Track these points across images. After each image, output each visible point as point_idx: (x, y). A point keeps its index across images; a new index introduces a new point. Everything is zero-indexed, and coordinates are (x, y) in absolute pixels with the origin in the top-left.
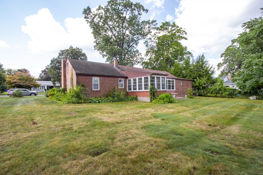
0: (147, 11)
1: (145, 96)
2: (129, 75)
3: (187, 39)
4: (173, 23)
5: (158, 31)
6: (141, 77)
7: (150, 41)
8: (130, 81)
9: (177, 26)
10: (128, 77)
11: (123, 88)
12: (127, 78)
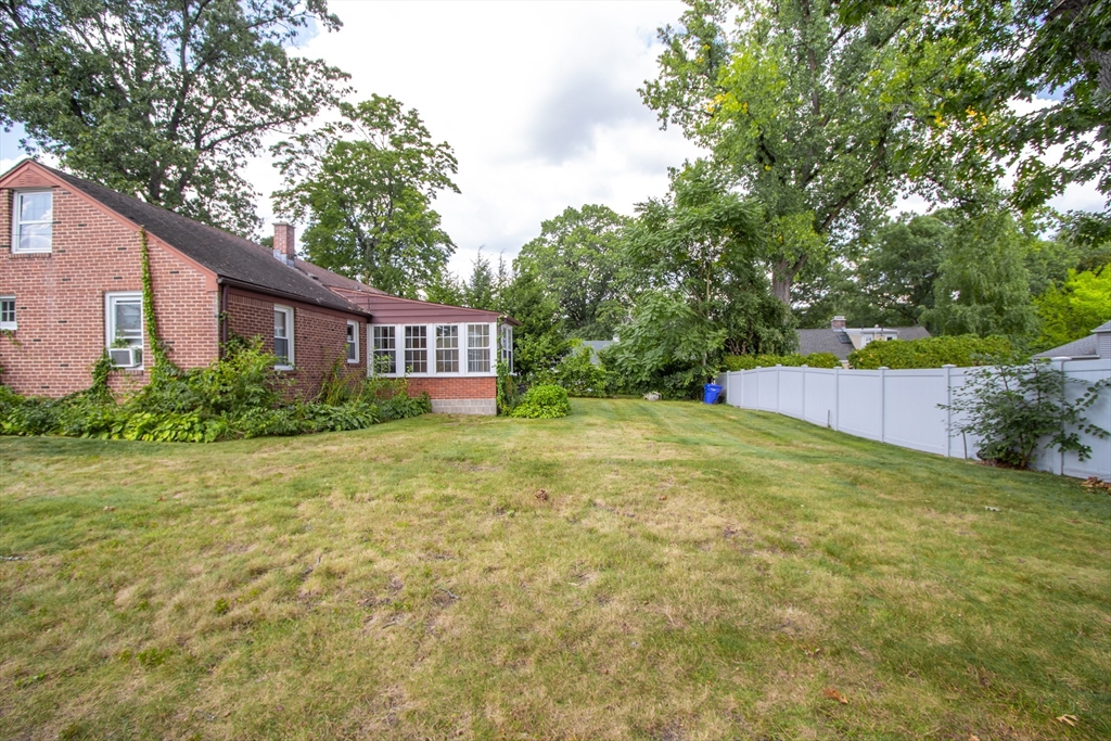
0: (336, 22)
1: (470, 396)
2: (378, 307)
3: (459, 192)
4: (410, 113)
5: (346, 120)
6: (452, 325)
7: (302, 148)
8: (388, 333)
9: (423, 129)
10: (376, 314)
11: (356, 361)
12: (369, 319)
